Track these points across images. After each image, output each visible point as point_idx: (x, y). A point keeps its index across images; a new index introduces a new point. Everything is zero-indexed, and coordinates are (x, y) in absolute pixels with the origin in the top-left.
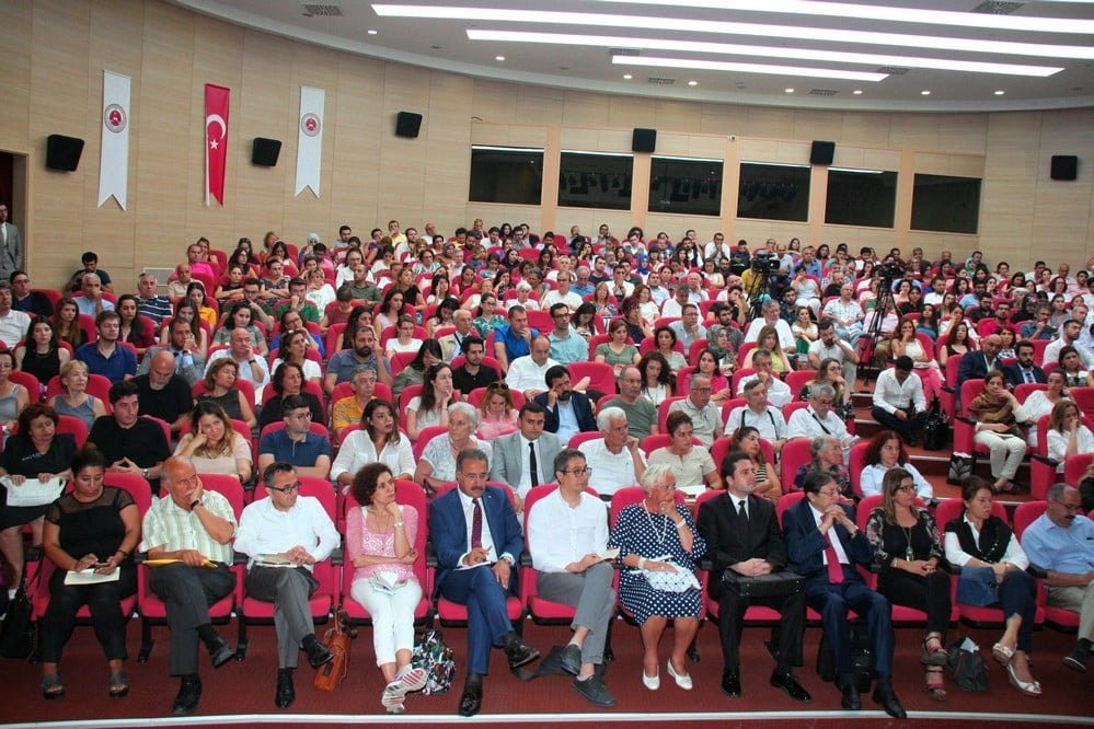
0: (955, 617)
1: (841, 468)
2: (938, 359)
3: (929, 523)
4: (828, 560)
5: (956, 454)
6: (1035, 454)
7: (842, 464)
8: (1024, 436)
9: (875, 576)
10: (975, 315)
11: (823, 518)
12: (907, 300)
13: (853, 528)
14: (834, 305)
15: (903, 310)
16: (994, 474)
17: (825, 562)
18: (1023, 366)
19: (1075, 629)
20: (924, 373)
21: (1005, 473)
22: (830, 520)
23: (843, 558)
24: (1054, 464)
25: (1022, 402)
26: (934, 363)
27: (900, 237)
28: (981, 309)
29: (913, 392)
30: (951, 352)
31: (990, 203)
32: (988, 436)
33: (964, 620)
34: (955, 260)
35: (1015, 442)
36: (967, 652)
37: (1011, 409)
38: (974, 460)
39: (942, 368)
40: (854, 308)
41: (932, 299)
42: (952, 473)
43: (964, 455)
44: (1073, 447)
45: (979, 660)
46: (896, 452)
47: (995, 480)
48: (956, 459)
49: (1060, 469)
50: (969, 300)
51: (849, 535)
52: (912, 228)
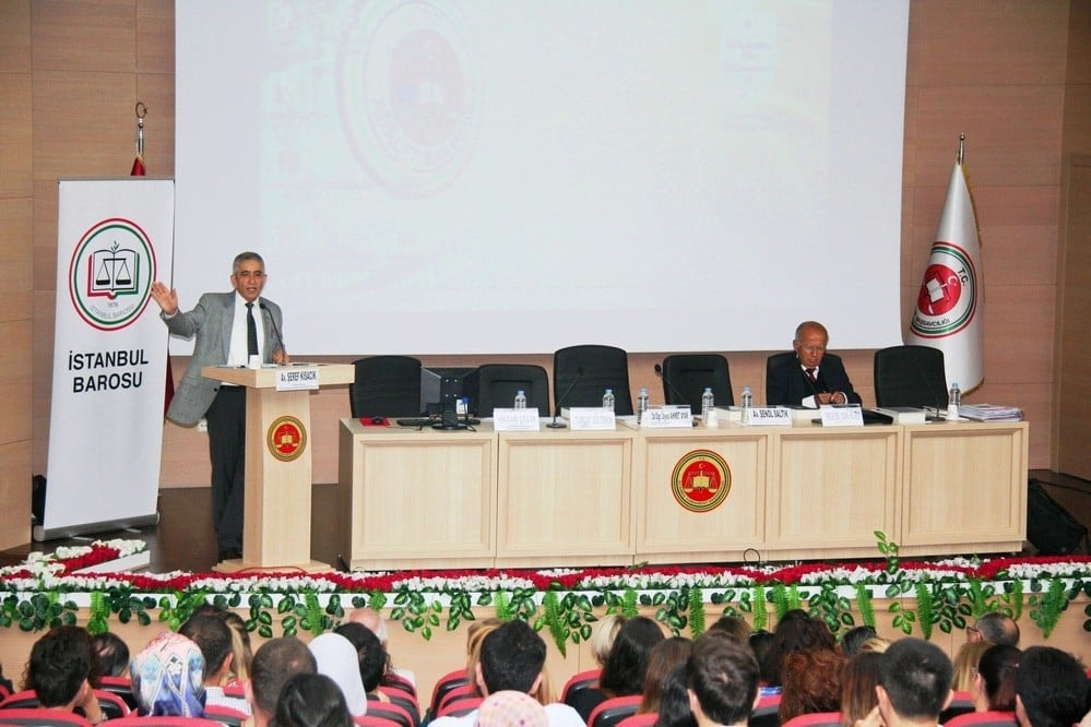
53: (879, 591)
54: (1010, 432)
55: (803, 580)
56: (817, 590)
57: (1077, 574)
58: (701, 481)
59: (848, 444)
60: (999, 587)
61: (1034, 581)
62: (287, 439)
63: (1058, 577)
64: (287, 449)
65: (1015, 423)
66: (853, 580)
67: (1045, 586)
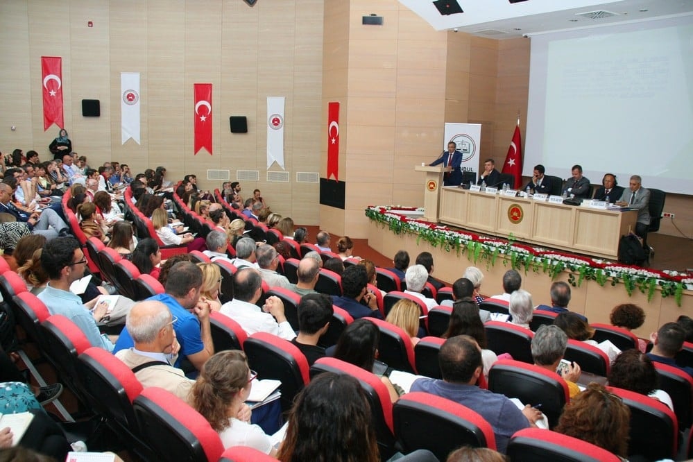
53: (503, 251)
54: (617, 215)
55: (485, 242)
56: (485, 246)
57: (568, 262)
58: (515, 214)
59: (559, 210)
60: (539, 260)
61: (552, 260)
62: (432, 186)
63: (561, 261)
64: (432, 188)
65: (620, 213)
66: (497, 246)
67: (555, 263)
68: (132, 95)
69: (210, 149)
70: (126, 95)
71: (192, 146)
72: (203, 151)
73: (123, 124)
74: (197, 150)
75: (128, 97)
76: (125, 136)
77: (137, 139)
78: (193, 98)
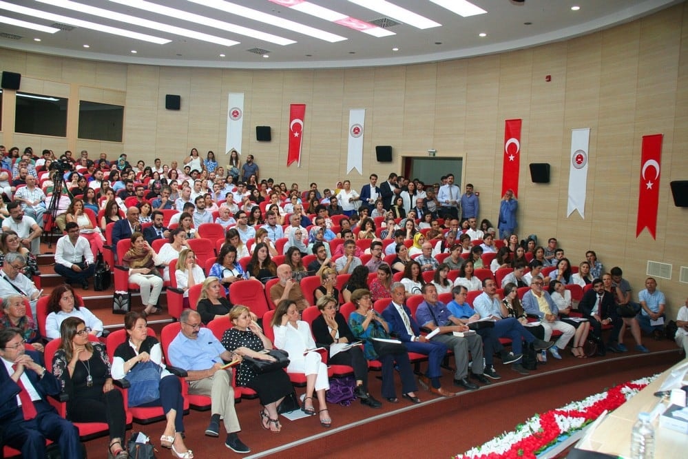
0: (129, 420)
1: (28, 319)
2: (100, 226)
3: (102, 353)
4: (22, 401)
5: (117, 292)
6: (169, 286)
7: (31, 315)
8: (161, 275)
9: (64, 404)
10: (123, 195)
11: (15, 367)
12: (77, 186)
13: (41, 371)
14: (22, 191)
15: (73, 193)
16: (144, 303)
17: (20, 403)
18: (157, 227)
19: (209, 408)
20: (90, 237)
21: (150, 301)
22: (20, 368)
23: (34, 396)
24: (182, 292)
25: (157, 252)
26: (97, 229)
27: (70, 143)
28: (127, 191)
29: (84, 251)
30: (108, 221)
31: (130, 122)
32: (138, 277)
33: (136, 420)
34: (109, 159)
35: (156, 280)
36: (141, 444)
37: (152, 257)
38: (130, 294)
39: (103, 232)
40: (39, 193)
41: (95, 185)
42: (116, 306)
43: (123, 292)
44: (191, 280)
45: (150, 447)
46: (72, 300)
47: (145, 307)
48: (117, 296)
49: (186, 294)
50: (119, 185)
51: (39, 376)
52: (79, 137)
68: (581, 157)
69: (653, 232)
70: (576, 156)
71: (635, 225)
72: (646, 232)
73: (570, 193)
74: (639, 231)
75: (577, 160)
76: (571, 207)
77: (581, 212)
78: (640, 157)
